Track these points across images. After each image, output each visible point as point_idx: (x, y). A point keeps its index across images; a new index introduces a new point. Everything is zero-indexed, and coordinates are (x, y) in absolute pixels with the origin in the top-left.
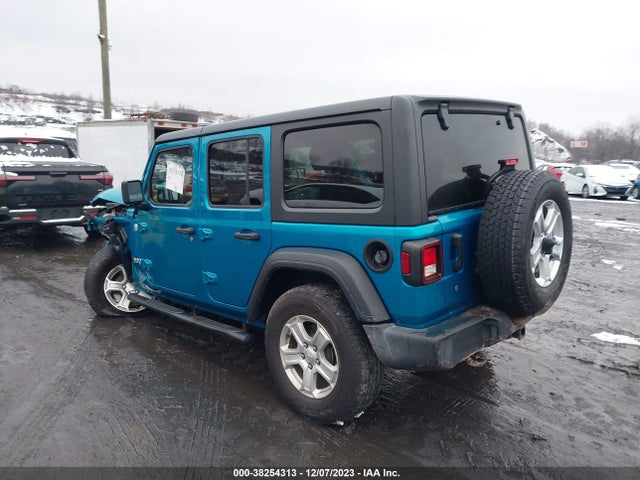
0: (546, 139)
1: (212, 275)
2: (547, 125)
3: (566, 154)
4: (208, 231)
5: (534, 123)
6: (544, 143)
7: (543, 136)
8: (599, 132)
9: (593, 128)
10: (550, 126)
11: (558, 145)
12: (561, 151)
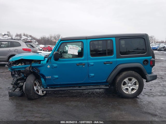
0: (32, 39)
1: (93, 75)
2: (31, 36)
3: (37, 43)
4: (92, 63)
5: (28, 35)
6: (31, 40)
7: (31, 38)
8: (44, 38)
9: (42, 37)
10: (32, 36)
11: (35, 41)
12: (36, 42)
